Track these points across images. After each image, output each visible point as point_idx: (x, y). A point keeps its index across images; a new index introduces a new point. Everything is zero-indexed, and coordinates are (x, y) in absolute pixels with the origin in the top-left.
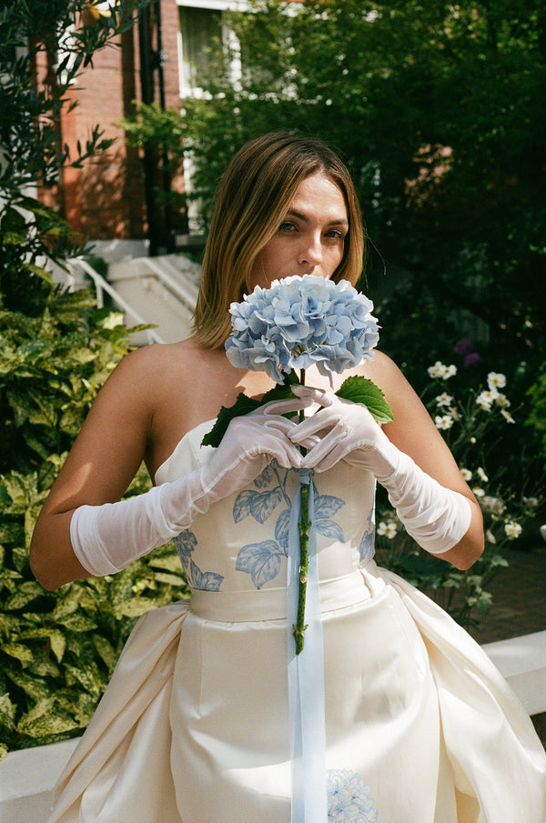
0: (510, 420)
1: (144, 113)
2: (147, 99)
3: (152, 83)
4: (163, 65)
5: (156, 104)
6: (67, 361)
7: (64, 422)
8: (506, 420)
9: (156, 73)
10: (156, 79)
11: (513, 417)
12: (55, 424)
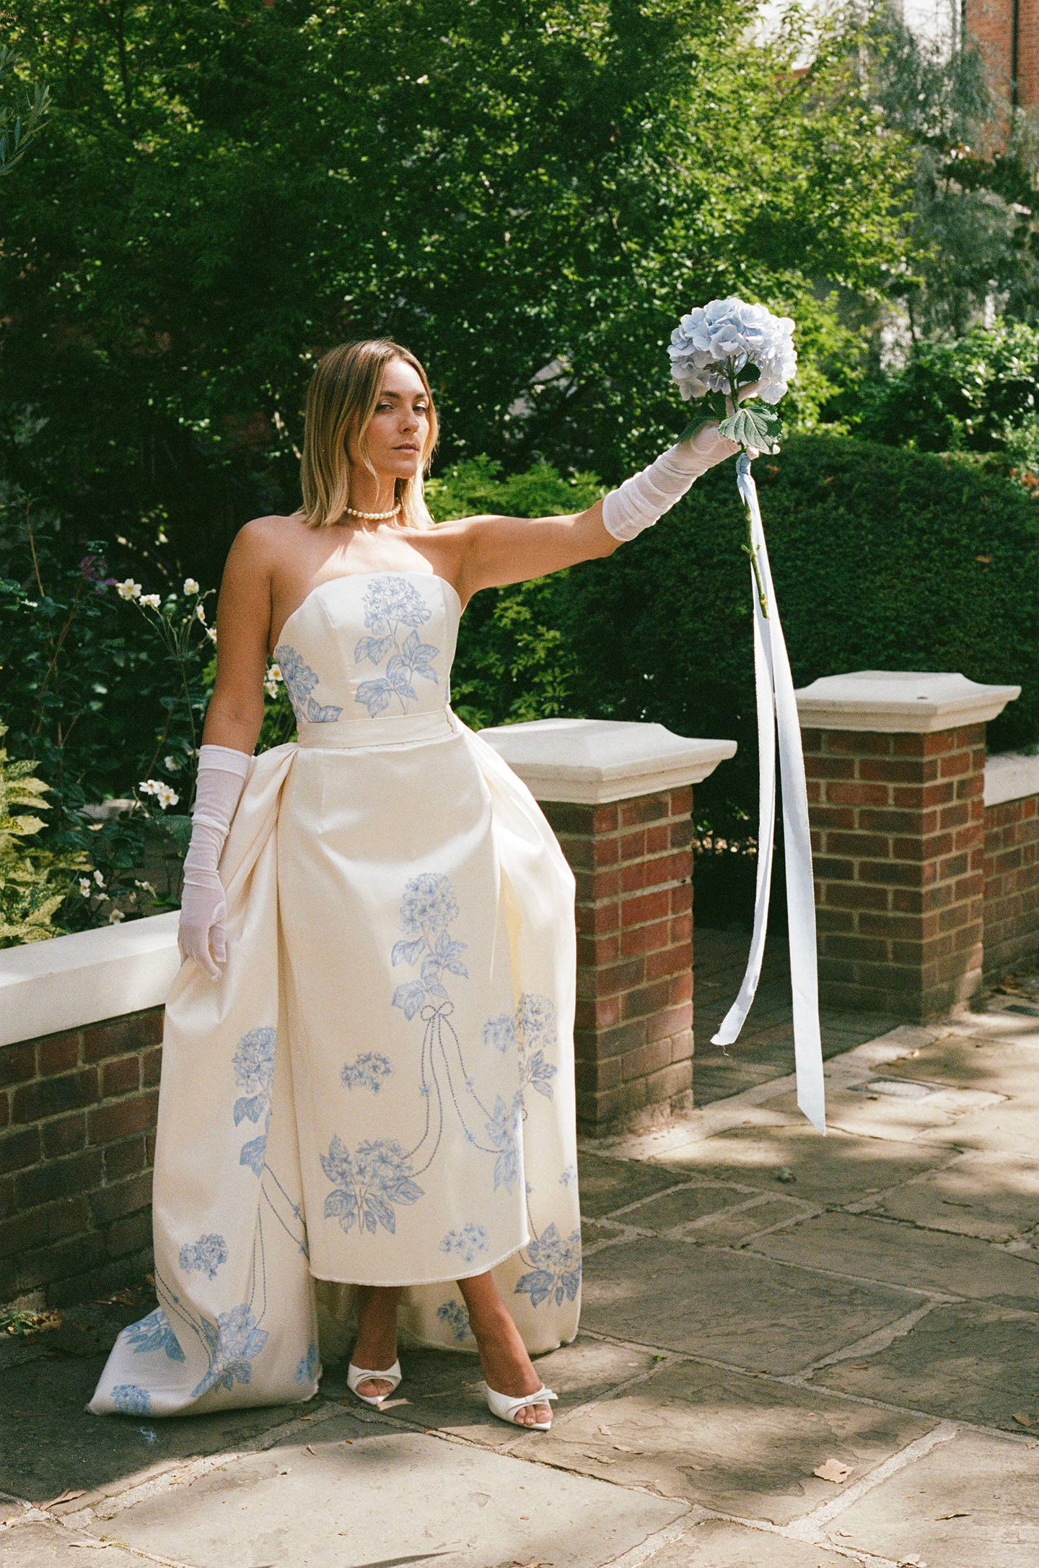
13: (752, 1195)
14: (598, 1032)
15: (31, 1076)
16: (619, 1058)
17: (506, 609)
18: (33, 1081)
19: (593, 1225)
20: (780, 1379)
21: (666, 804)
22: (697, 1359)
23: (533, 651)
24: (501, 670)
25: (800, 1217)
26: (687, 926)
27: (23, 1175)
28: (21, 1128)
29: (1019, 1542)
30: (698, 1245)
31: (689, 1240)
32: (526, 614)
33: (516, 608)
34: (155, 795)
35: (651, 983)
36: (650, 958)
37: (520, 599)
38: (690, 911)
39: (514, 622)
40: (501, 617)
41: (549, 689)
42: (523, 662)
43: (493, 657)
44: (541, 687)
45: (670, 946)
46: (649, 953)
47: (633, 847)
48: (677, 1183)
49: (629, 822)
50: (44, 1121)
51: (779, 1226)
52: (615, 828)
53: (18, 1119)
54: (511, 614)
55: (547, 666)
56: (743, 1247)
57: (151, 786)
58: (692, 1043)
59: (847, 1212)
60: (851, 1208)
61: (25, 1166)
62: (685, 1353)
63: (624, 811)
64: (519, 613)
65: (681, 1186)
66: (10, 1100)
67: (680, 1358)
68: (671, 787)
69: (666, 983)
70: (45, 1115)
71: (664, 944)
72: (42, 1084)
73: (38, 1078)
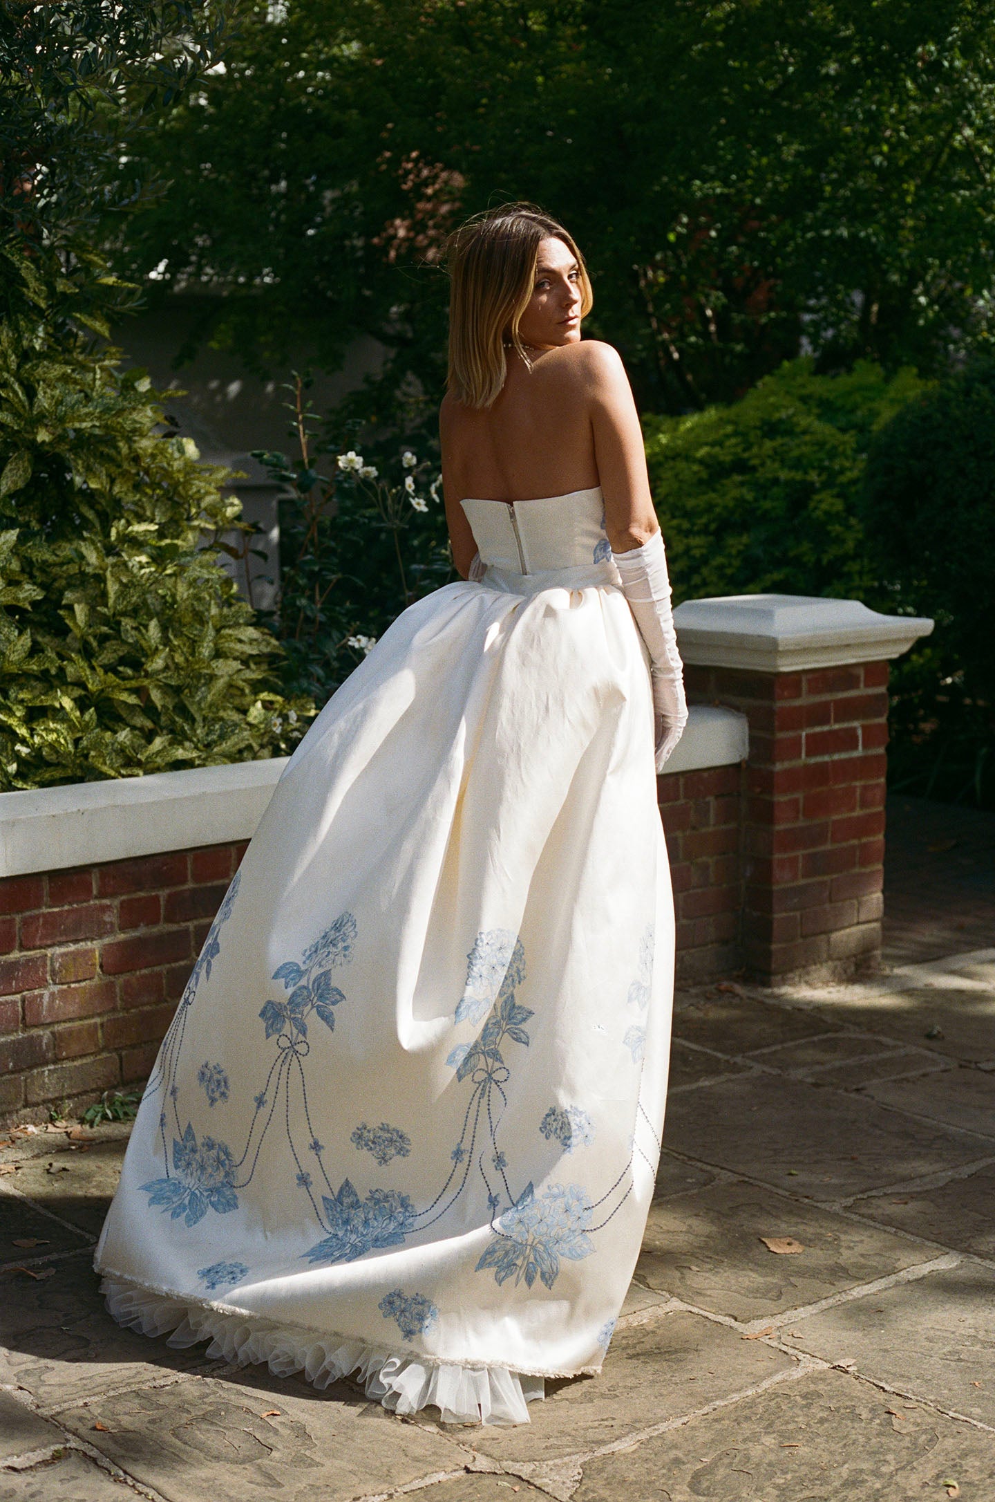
13: (896, 1047)
14: (775, 888)
15: (184, 882)
16: (798, 914)
17: (820, 501)
18: (186, 887)
19: (727, 1061)
20: (819, 1204)
21: (858, 677)
22: (752, 1181)
23: (843, 541)
24: (813, 559)
25: (929, 1069)
26: (879, 794)
27: (173, 969)
28: (174, 927)
29: (959, 1360)
30: (816, 1085)
31: (810, 1080)
32: (839, 505)
33: (830, 500)
34: (362, 649)
35: (836, 846)
36: (835, 822)
37: (835, 491)
38: (882, 780)
39: (827, 513)
40: (816, 508)
41: (856, 578)
42: (833, 551)
43: (806, 546)
44: (849, 575)
45: (858, 813)
46: (836, 817)
47: (818, 715)
48: (826, 1032)
49: (813, 691)
50: (196, 922)
51: (903, 1075)
52: (798, 695)
53: (169, 920)
54: (824, 506)
55: (856, 556)
56: (858, 1090)
57: (359, 641)
58: (882, 906)
59: (979, 1069)
60: (982, 1066)
61: (177, 960)
62: (743, 1175)
63: (809, 681)
64: (832, 505)
65: (829, 1035)
66: (162, 903)
67: (735, 1178)
68: (861, 660)
69: (853, 847)
70: (196, 918)
71: (853, 809)
72: (194, 891)
73: (190, 885)
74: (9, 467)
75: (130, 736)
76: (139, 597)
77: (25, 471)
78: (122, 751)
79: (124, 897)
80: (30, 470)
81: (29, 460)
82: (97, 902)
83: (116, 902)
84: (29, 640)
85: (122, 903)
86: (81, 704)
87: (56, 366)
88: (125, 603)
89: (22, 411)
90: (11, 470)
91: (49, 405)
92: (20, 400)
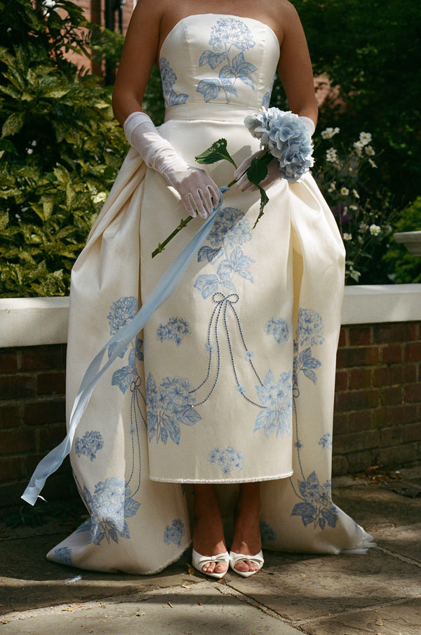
0: (374, 166)
1: (107, 36)
2: (110, 25)
3: (114, 20)
4: (122, 7)
5: (117, 30)
6: (91, 103)
7: (86, 146)
8: (371, 165)
9: (117, 13)
10: (117, 17)
11: (376, 164)
12: (81, 146)
74: (8, 121)
75: (62, 274)
76: (86, 200)
77: (19, 123)
78: (56, 283)
79: (40, 373)
80: (22, 123)
81: (22, 118)
82: (20, 374)
83: (35, 375)
84: (8, 219)
85: (39, 376)
86: (38, 258)
87: (47, 68)
88: (77, 203)
89: (18, 88)
90: (10, 123)
91: (34, 83)
92: (18, 82)
